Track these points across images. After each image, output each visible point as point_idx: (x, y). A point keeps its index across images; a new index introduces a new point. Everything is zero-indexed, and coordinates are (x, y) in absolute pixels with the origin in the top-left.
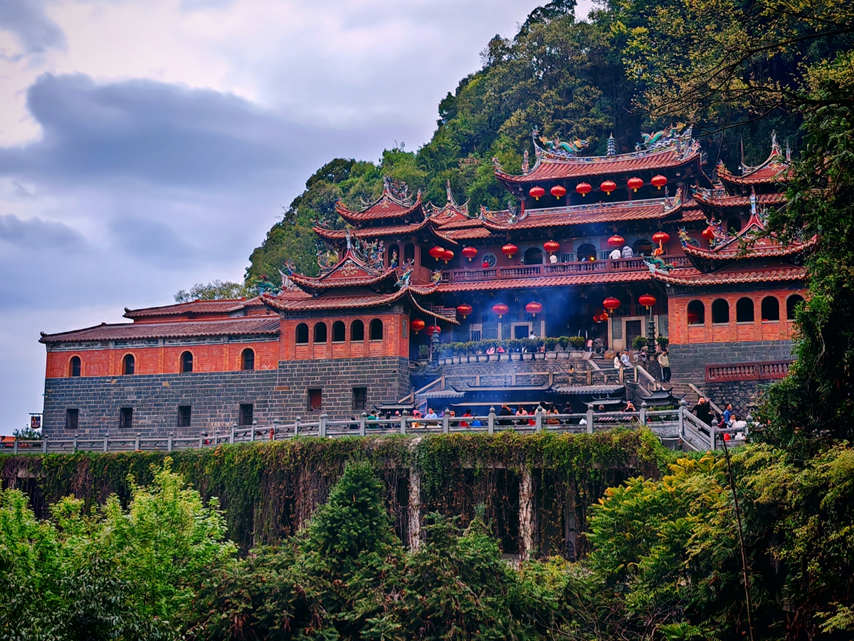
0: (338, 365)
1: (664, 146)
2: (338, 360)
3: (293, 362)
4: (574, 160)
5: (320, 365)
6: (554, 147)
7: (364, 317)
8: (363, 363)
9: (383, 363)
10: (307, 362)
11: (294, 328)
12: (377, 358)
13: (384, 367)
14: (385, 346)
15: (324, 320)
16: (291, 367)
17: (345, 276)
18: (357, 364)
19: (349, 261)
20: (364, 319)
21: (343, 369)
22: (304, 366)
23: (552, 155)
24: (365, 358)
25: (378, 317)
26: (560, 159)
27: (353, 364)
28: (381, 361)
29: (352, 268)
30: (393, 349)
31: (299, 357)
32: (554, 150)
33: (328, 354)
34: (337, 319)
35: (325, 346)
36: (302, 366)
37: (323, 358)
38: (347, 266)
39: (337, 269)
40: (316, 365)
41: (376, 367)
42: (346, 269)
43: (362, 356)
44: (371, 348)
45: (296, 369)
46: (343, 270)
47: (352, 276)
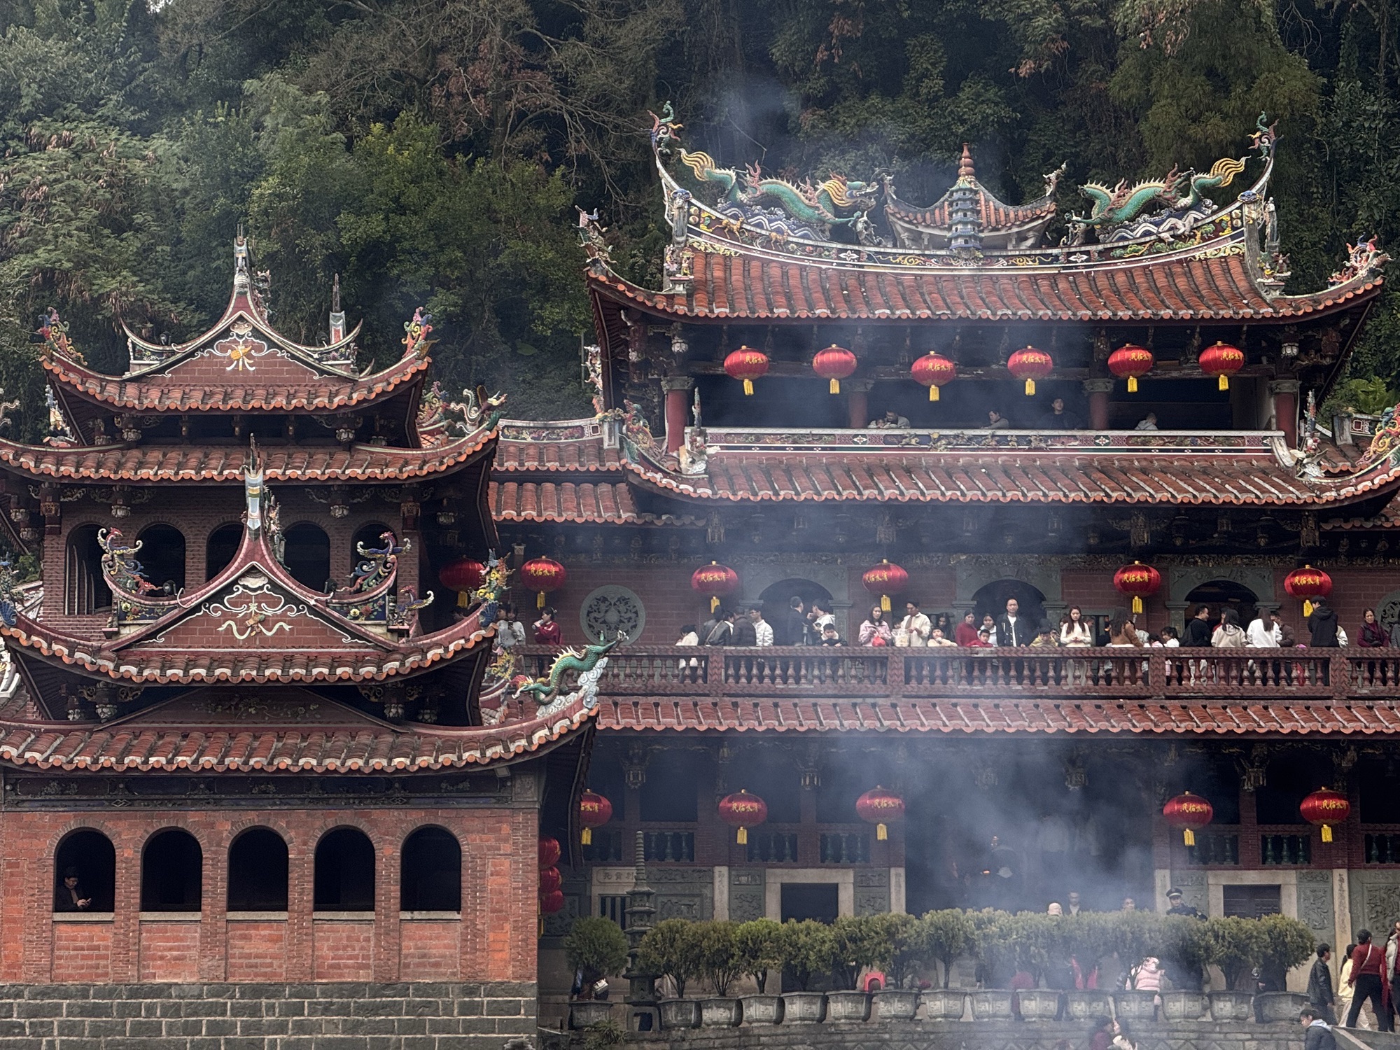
0: (255, 1010)
1: (1165, 235)
2: (257, 991)
3: (44, 994)
4: (818, 251)
5: (175, 1011)
6: (741, 196)
7: (376, 814)
8: (375, 1010)
9: (466, 1009)
10: (110, 993)
11: (48, 847)
12: (434, 989)
13: (470, 1026)
14: (472, 939)
15: (192, 820)
16: (32, 1012)
17: (233, 642)
18: (344, 1010)
19: (253, 582)
20: (374, 823)
21: (281, 1028)
22: (95, 1011)
23: (735, 225)
24: (386, 986)
25: (440, 818)
26: (768, 243)
27: (327, 1010)
28: (457, 1000)
29: (269, 612)
30: (506, 955)
31: (71, 972)
32: (740, 205)
33: (206, 963)
34: (251, 818)
35: (196, 933)
36: (84, 1011)
37: (185, 978)
38: (244, 600)
39: (197, 608)
40: (150, 1010)
41: (436, 1028)
42: (242, 611)
43: (365, 976)
44: (409, 947)
45: (56, 1021)
46: (226, 617)
47: (265, 642)
